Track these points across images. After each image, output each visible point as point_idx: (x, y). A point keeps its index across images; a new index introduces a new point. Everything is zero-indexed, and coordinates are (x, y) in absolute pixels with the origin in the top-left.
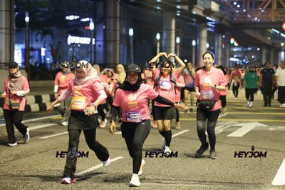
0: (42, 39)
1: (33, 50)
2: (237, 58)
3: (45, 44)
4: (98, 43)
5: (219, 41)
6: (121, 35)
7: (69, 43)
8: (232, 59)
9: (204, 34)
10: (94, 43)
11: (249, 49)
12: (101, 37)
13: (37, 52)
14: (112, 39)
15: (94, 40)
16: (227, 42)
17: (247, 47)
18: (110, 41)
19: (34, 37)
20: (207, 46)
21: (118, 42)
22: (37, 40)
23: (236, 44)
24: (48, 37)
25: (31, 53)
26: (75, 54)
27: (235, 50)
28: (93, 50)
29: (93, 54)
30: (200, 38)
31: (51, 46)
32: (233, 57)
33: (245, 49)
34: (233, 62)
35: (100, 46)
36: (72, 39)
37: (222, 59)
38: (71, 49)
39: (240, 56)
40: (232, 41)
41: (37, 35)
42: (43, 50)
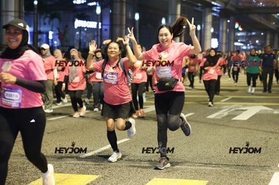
0: (49, 22)
1: (41, 33)
2: (241, 42)
3: (52, 27)
4: (104, 27)
5: (223, 26)
6: (127, 20)
7: (76, 27)
8: (236, 44)
9: (209, 18)
10: (100, 27)
11: (254, 33)
12: (107, 21)
13: (45, 35)
14: (118, 23)
15: (100, 24)
16: (231, 27)
17: (251, 32)
18: (116, 25)
19: (42, 21)
20: (212, 30)
21: (124, 27)
22: (45, 24)
23: (240, 29)
24: (56, 21)
25: (39, 37)
26: (81, 38)
27: (239, 34)
28: (99, 34)
29: (99, 37)
30: (205, 22)
31: (58, 29)
32: (237, 41)
33: (249, 34)
34: (237, 46)
35: (106, 30)
36: (79, 23)
37: (226, 43)
38: (77, 33)
39: (244, 41)
40: (237, 26)
41: (44, 19)
42: (51, 33)
